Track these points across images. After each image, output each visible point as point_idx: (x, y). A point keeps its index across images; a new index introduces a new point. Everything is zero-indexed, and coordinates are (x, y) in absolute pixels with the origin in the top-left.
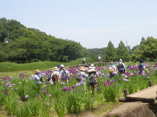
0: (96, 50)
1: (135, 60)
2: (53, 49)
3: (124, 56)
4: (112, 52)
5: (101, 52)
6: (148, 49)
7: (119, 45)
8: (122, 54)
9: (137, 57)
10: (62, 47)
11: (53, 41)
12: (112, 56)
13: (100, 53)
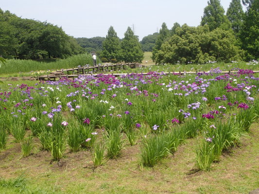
0: (82, 41)
1: (163, 60)
2: (20, 37)
3: (134, 52)
4: (114, 45)
5: (92, 45)
6: (184, 43)
7: (126, 34)
8: (131, 49)
9: (167, 56)
10: (36, 35)
11: (19, 23)
12: (115, 51)
13: (90, 46)
